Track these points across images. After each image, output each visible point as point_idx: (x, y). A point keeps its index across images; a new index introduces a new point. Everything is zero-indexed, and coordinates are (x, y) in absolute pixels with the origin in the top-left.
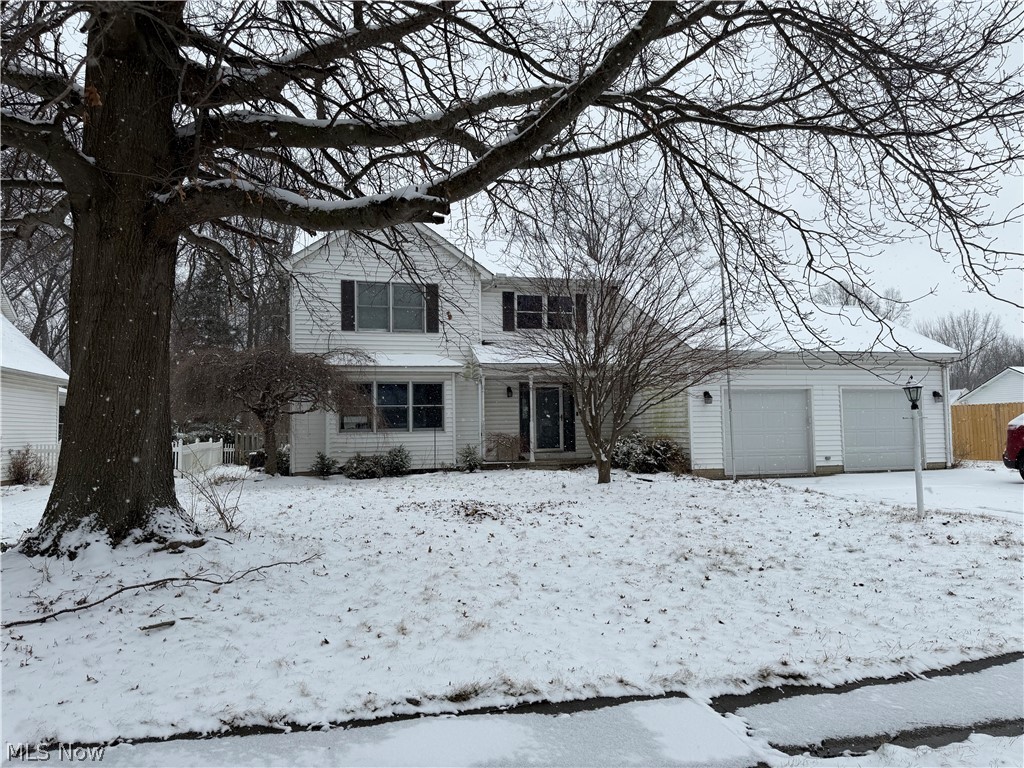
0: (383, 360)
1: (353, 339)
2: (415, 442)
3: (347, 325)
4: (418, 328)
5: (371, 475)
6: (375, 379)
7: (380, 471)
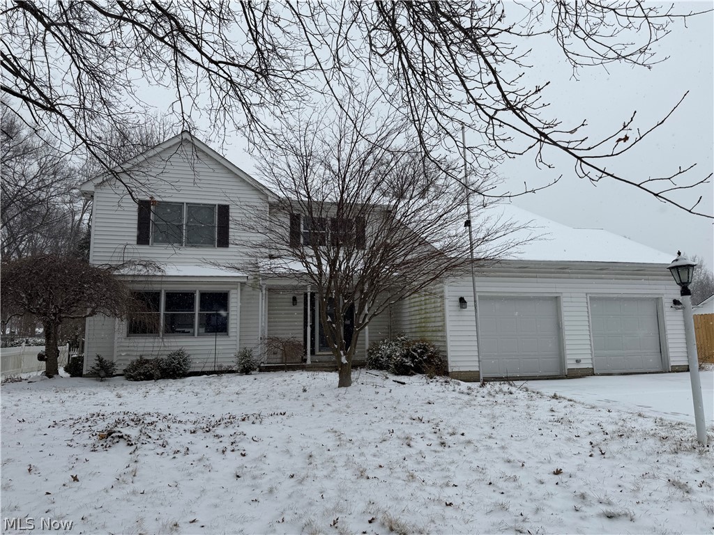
0: (171, 271)
1: (147, 252)
2: (197, 346)
3: (143, 239)
4: (209, 243)
5: (149, 377)
6: (164, 289)
7: (158, 373)
